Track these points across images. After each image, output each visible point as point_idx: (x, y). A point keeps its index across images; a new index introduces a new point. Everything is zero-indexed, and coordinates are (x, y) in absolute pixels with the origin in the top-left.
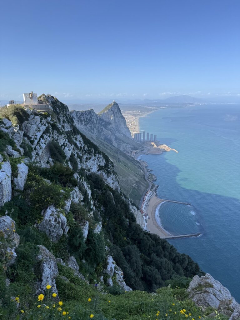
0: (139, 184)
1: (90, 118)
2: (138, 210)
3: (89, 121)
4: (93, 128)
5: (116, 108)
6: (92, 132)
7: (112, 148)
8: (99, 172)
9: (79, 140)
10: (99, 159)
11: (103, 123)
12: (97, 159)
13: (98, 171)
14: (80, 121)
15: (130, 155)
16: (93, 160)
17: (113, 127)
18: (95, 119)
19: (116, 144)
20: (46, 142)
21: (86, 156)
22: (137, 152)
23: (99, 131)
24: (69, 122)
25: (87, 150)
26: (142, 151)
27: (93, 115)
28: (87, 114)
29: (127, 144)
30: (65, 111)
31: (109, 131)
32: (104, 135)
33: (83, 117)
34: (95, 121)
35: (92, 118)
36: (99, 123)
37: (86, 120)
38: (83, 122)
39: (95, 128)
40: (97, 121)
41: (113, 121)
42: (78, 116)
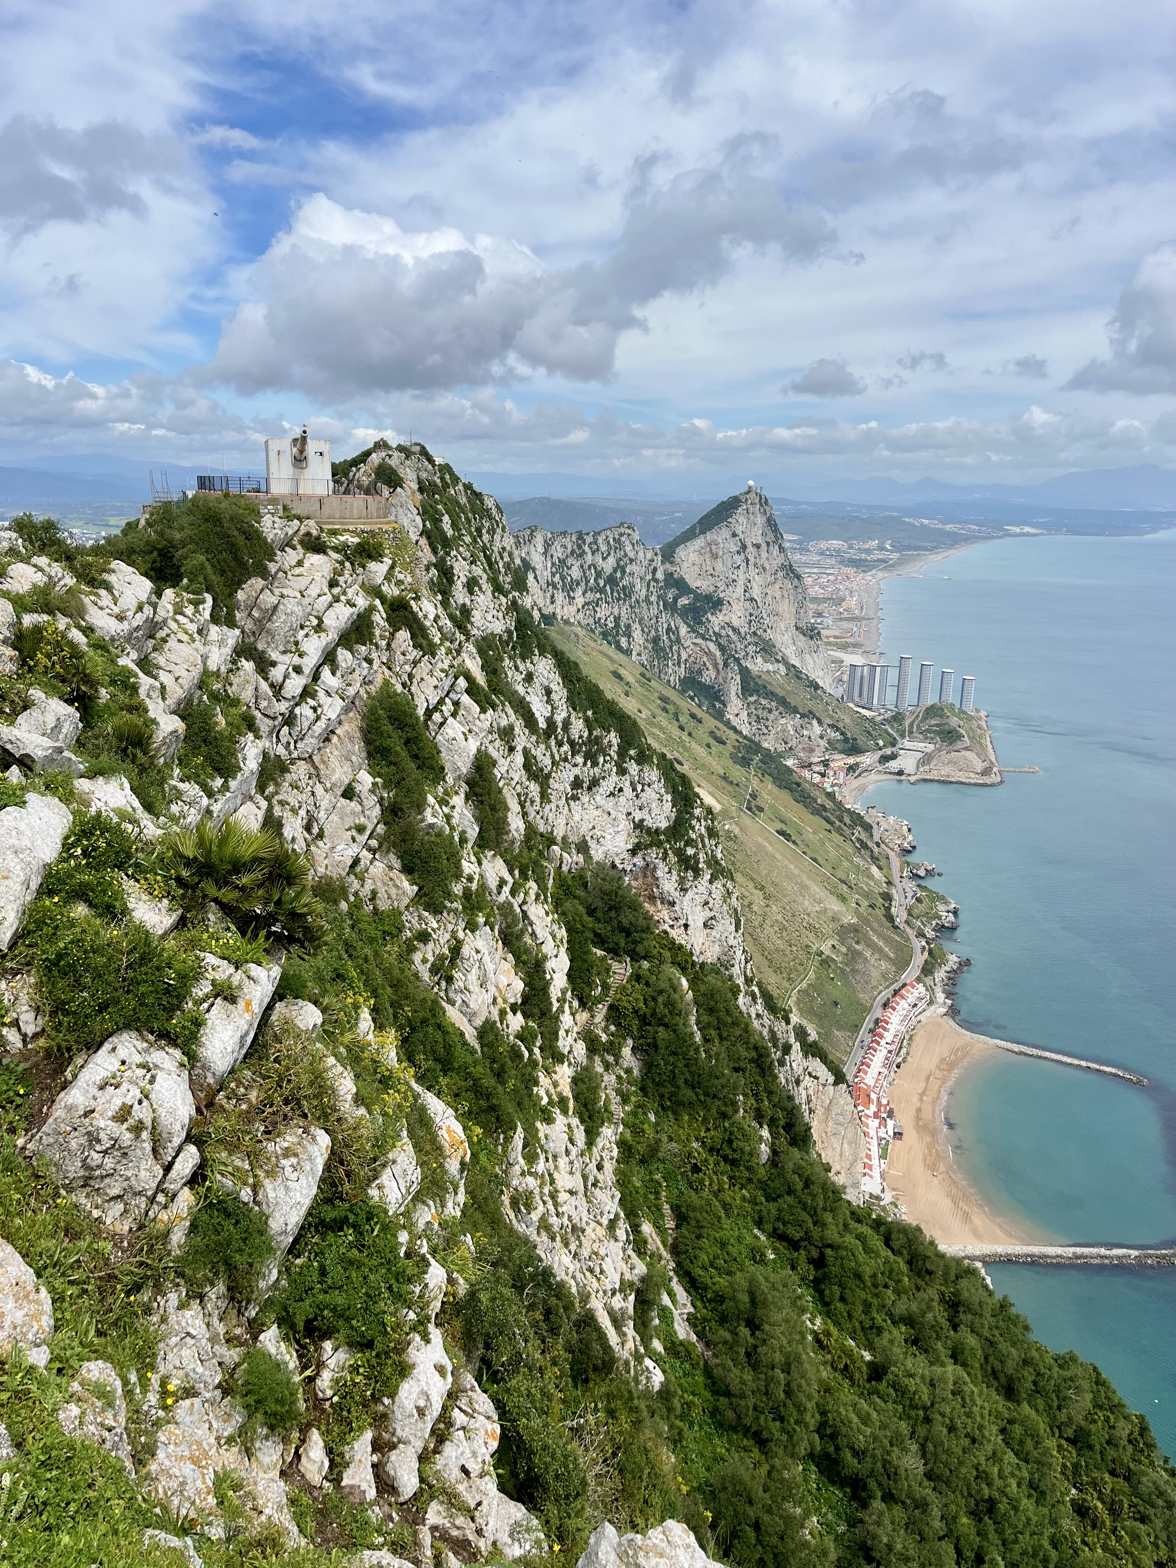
0: (858, 943)
1: (615, 571)
2: (836, 1084)
3: (608, 588)
4: (628, 627)
5: (760, 520)
6: (619, 648)
7: (718, 734)
8: (638, 860)
9: (546, 683)
10: (639, 787)
11: (684, 601)
12: (628, 790)
13: (633, 852)
14: (564, 584)
15: (817, 779)
16: (612, 794)
17: (736, 623)
19: (744, 715)
21: (576, 771)
22: (857, 764)
23: (656, 640)
24: (498, 589)
25: (581, 737)
26: (885, 759)
27: (631, 555)
28: (604, 548)
29: (803, 716)
30: (488, 532)
31: (713, 647)
32: (683, 666)
33: (582, 566)
34: (640, 590)
35: (623, 572)
36: (658, 597)
37: (592, 581)
38: (579, 591)
39: (637, 625)
40: (651, 589)
41: (740, 590)
42: (552, 556)
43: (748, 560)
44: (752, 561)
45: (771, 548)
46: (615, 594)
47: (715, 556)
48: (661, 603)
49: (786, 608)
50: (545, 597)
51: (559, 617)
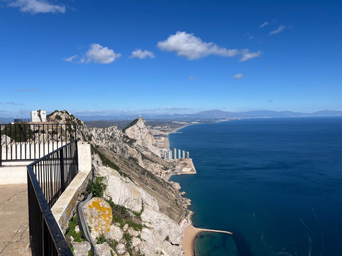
0: (171, 211)
1: (112, 135)
3: (111, 139)
5: (143, 123)
6: (114, 152)
7: (137, 168)
9: (97, 160)
11: (128, 141)
14: (101, 139)
15: (159, 176)
17: (139, 144)
19: (143, 164)
22: (167, 172)
23: (122, 149)
26: (173, 170)
27: (116, 132)
28: (109, 131)
29: (155, 163)
30: (82, 128)
31: (135, 150)
32: (129, 154)
33: (104, 135)
34: (118, 139)
35: (114, 135)
36: (122, 140)
37: (107, 138)
38: (104, 140)
39: (118, 146)
40: (120, 138)
41: (140, 138)
42: (97, 133)
43: (141, 131)
44: (142, 131)
45: (145, 129)
47: (134, 131)
49: (150, 141)
50: (96, 142)
51: (100, 146)
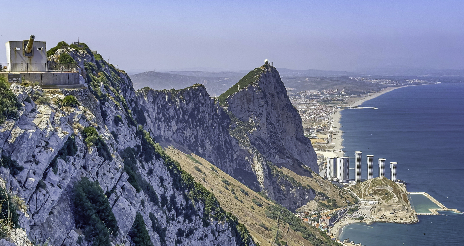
1: (194, 110)
3: (190, 120)
4: (202, 141)
5: (273, 80)
6: (198, 154)
7: (257, 200)
9: (160, 175)
10: (217, 234)
12: (210, 235)
14: (165, 119)
15: (314, 224)
16: (201, 238)
17: (263, 136)
18: (209, 114)
20: (65, 182)
21: (180, 225)
23: (219, 148)
24: (131, 123)
25: (181, 205)
26: (352, 211)
27: (203, 101)
32: (235, 162)
33: (175, 109)
34: (209, 120)
35: (199, 111)
36: (219, 124)
37: (181, 116)
38: (174, 123)
39: (208, 140)
40: (215, 119)
42: (158, 104)
43: (267, 102)
44: (270, 102)
45: (280, 95)
46: (194, 123)
47: (249, 101)
48: (221, 128)
49: (291, 128)
51: (163, 137)
